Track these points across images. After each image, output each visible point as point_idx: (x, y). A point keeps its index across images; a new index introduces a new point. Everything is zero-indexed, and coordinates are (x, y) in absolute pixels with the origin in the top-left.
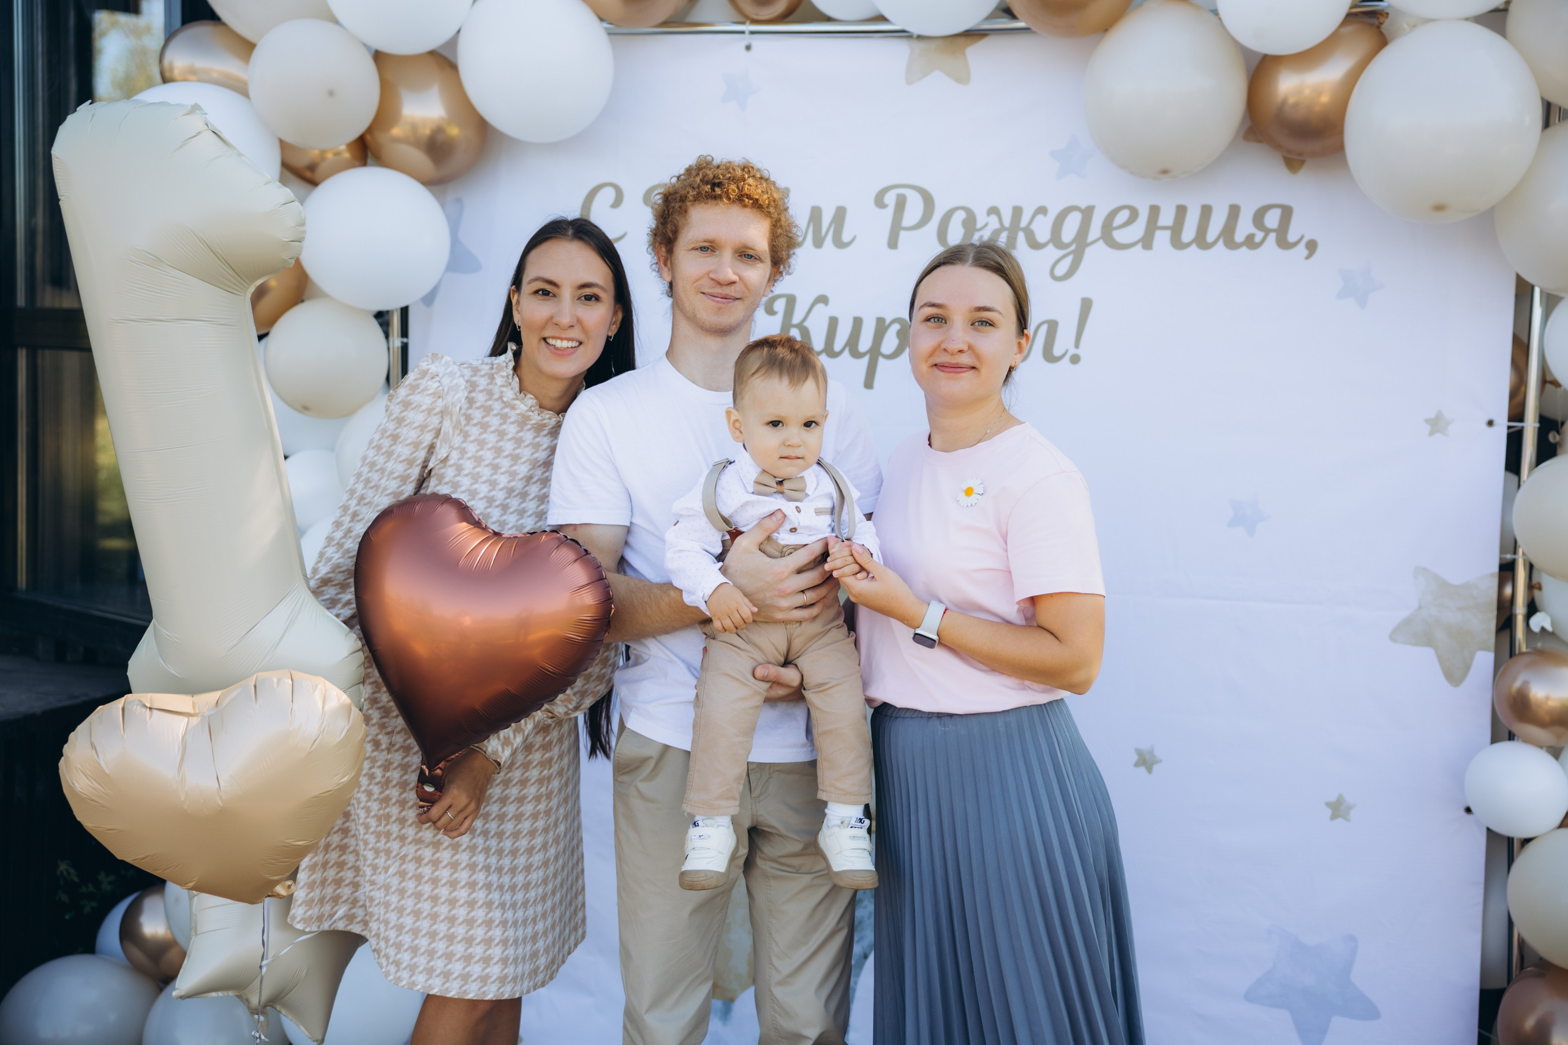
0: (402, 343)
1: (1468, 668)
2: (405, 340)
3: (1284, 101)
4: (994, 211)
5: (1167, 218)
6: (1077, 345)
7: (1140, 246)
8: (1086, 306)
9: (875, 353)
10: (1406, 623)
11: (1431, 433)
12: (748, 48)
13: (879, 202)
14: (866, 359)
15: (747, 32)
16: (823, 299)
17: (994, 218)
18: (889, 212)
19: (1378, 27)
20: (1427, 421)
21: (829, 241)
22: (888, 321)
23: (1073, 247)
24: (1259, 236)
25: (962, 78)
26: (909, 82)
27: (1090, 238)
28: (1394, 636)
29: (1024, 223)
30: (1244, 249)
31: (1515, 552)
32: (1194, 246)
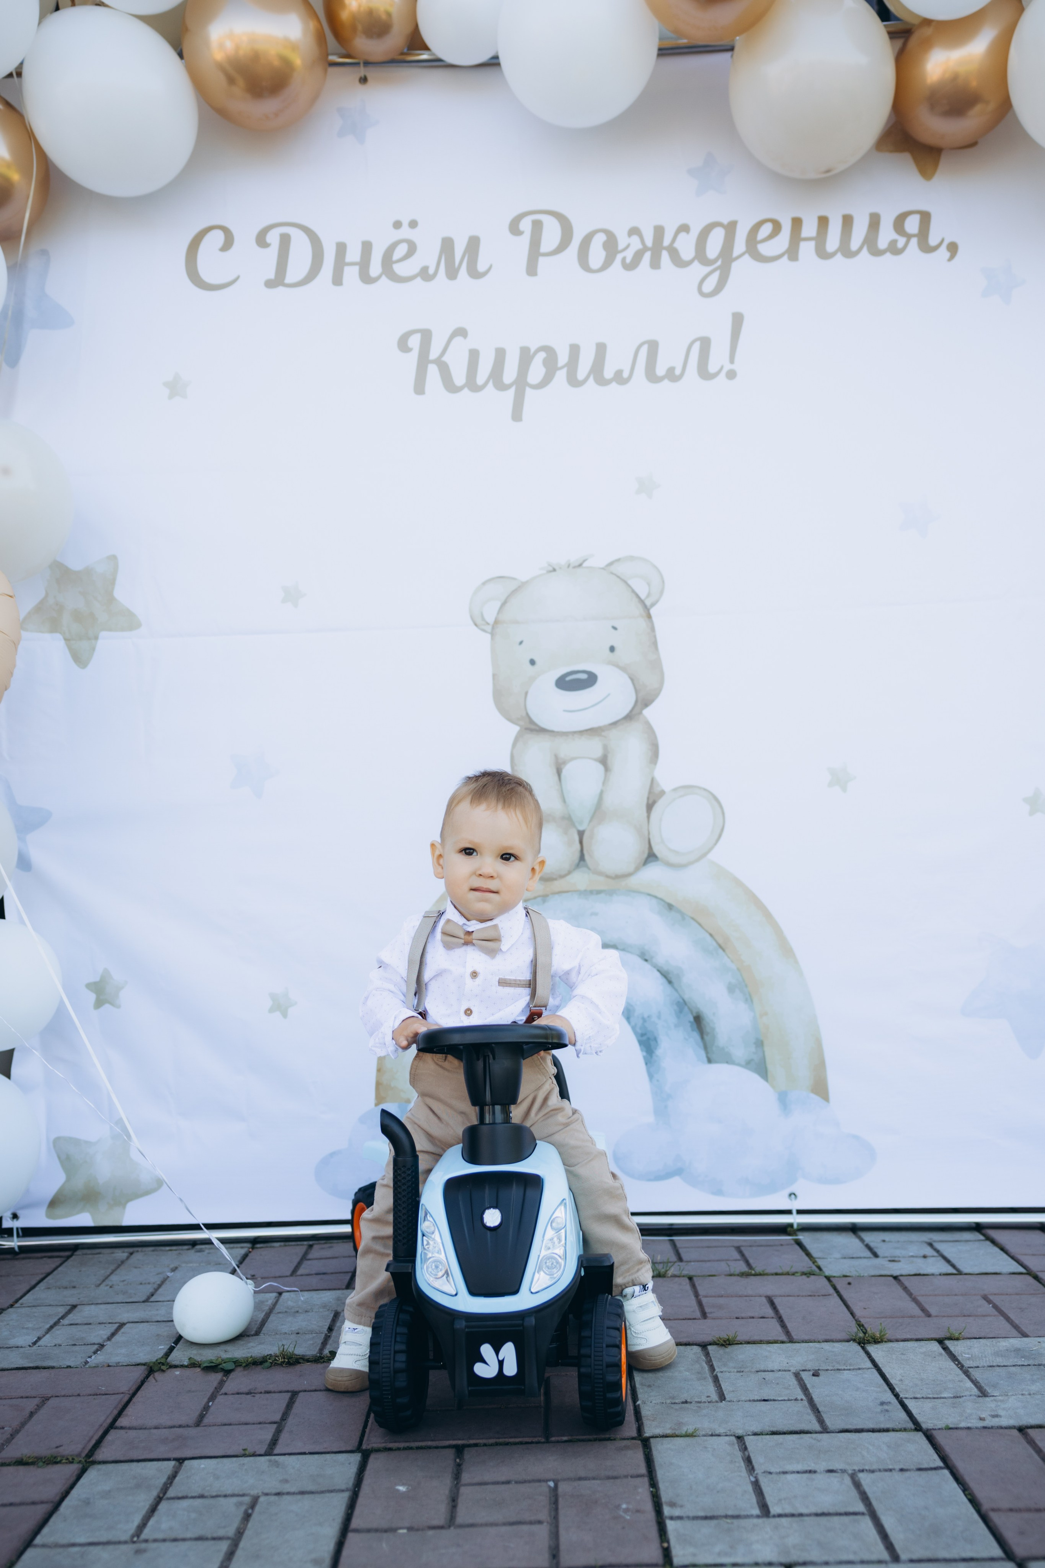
4: (634, 231)
5: (810, 229)
6: (732, 361)
7: (786, 257)
8: (738, 320)
9: (521, 383)
12: (362, 82)
13: (514, 228)
14: (512, 392)
15: (361, 64)
16: (461, 332)
17: (635, 239)
18: (525, 240)
21: (463, 272)
22: (532, 351)
23: (719, 263)
27: (736, 253)
29: (666, 242)
30: (888, 255)
32: (839, 255)
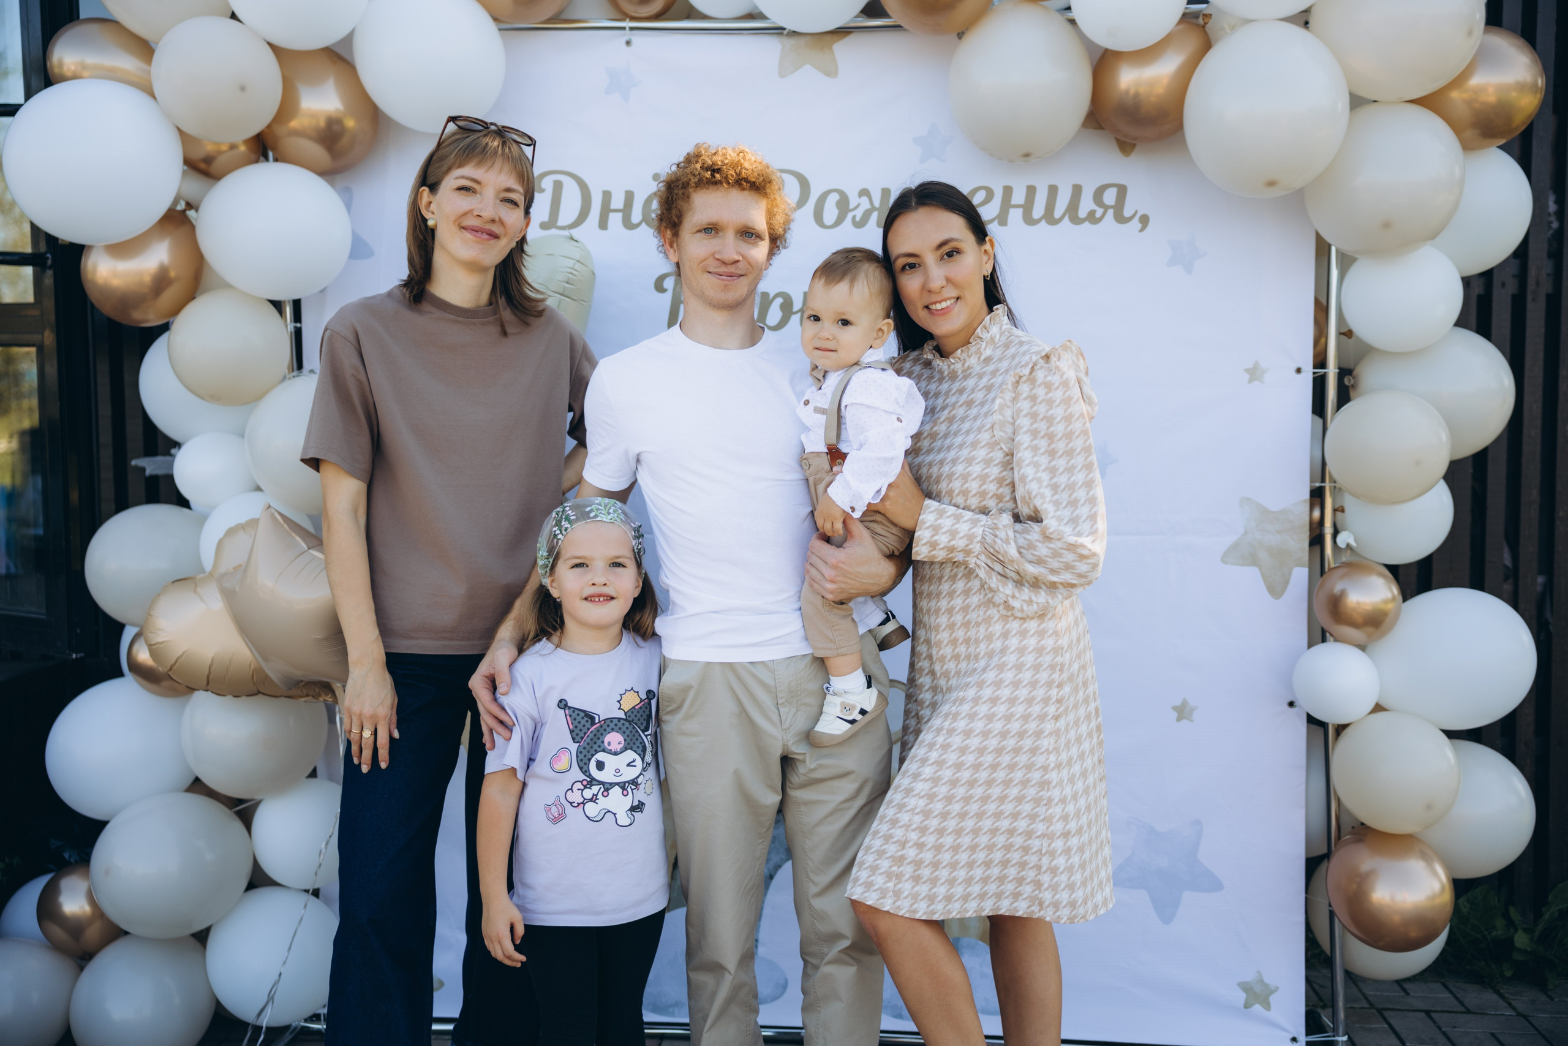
0: (296, 328)
1: (1286, 583)
2: (298, 325)
3: (1127, 92)
4: (864, 193)
5: (1019, 197)
7: (996, 222)
10: (1235, 546)
11: (1250, 381)
12: (628, 43)
15: (627, 29)
17: (865, 199)
19: (1204, 27)
20: (1247, 371)
22: (771, 296)
24: (1099, 212)
25: (831, 71)
26: (782, 75)
28: (1224, 559)
30: (1087, 223)
31: (1323, 480)
32: (1043, 222)
